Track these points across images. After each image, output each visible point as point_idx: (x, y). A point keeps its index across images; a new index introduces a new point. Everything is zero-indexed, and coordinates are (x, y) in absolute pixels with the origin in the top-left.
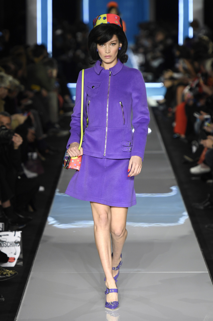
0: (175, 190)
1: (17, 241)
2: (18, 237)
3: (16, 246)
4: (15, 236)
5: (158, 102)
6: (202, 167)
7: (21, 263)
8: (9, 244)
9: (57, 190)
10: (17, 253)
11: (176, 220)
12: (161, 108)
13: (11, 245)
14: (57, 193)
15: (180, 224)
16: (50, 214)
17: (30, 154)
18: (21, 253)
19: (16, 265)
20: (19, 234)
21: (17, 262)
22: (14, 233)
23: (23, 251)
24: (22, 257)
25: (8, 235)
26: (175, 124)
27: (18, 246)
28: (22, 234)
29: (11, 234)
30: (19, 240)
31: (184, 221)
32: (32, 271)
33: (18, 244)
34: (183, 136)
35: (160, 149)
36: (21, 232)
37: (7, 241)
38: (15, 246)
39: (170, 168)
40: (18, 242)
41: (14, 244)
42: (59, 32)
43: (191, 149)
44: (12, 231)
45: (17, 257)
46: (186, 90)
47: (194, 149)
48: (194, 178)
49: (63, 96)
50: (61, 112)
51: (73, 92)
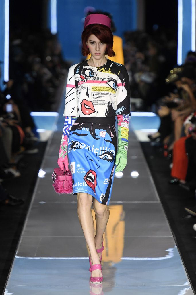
5: (149, 137)
12: (153, 144)
16: (8, 284)
26: (171, 166)
34: (183, 182)
35: (153, 199)
39: (167, 224)
42: (17, 42)
46: (187, 122)
49: (24, 128)
50: (22, 149)
51: (37, 123)
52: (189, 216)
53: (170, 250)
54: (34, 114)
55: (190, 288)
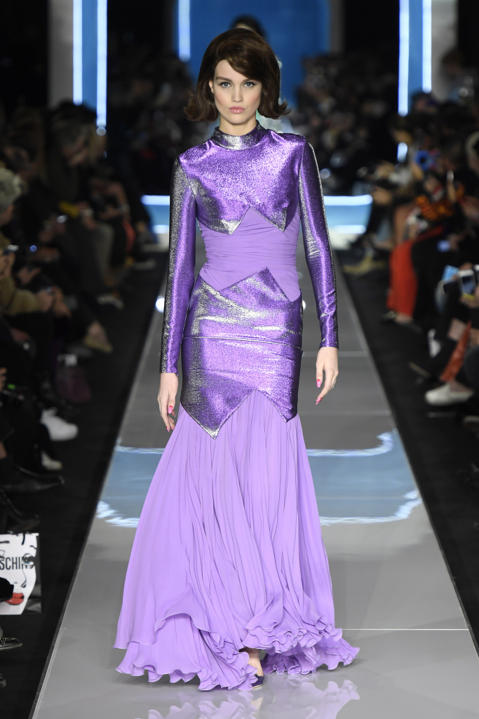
0: (389, 441)
1: (28, 556)
2: (32, 546)
3: (26, 567)
4: (25, 545)
6: (452, 390)
7: (37, 607)
8: (10, 563)
9: (119, 441)
10: (27, 584)
11: (392, 510)
13: (15, 565)
14: (119, 449)
15: (399, 519)
16: (104, 494)
17: (60, 358)
18: (37, 583)
19: (26, 611)
20: (32, 539)
21: (28, 605)
22: (21, 536)
23: (42, 580)
24: (39, 592)
25: (7, 542)
26: (390, 292)
27: (32, 567)
28: (39, 540)
29: (15, 539)
30: (33, 553)
31: (409, 512)
32: (62, 625)
33: (32, 563)
35: (356, 348)
36: (37, 534)
37: (6, 556)
38: (24, 567)
39: (379, 391)
40: (31, 559)
41: (22, 562)
43: (427, 348)
44: (16, 533)
45: (27, 592)
47: (435, 348)
48: (432, 415)
49: (134, 223)
50: (129, 262)
51: (156, 216)
52: (420, 381)
53: (385, 437)
54: (151, 200)
55: (420, 502)
